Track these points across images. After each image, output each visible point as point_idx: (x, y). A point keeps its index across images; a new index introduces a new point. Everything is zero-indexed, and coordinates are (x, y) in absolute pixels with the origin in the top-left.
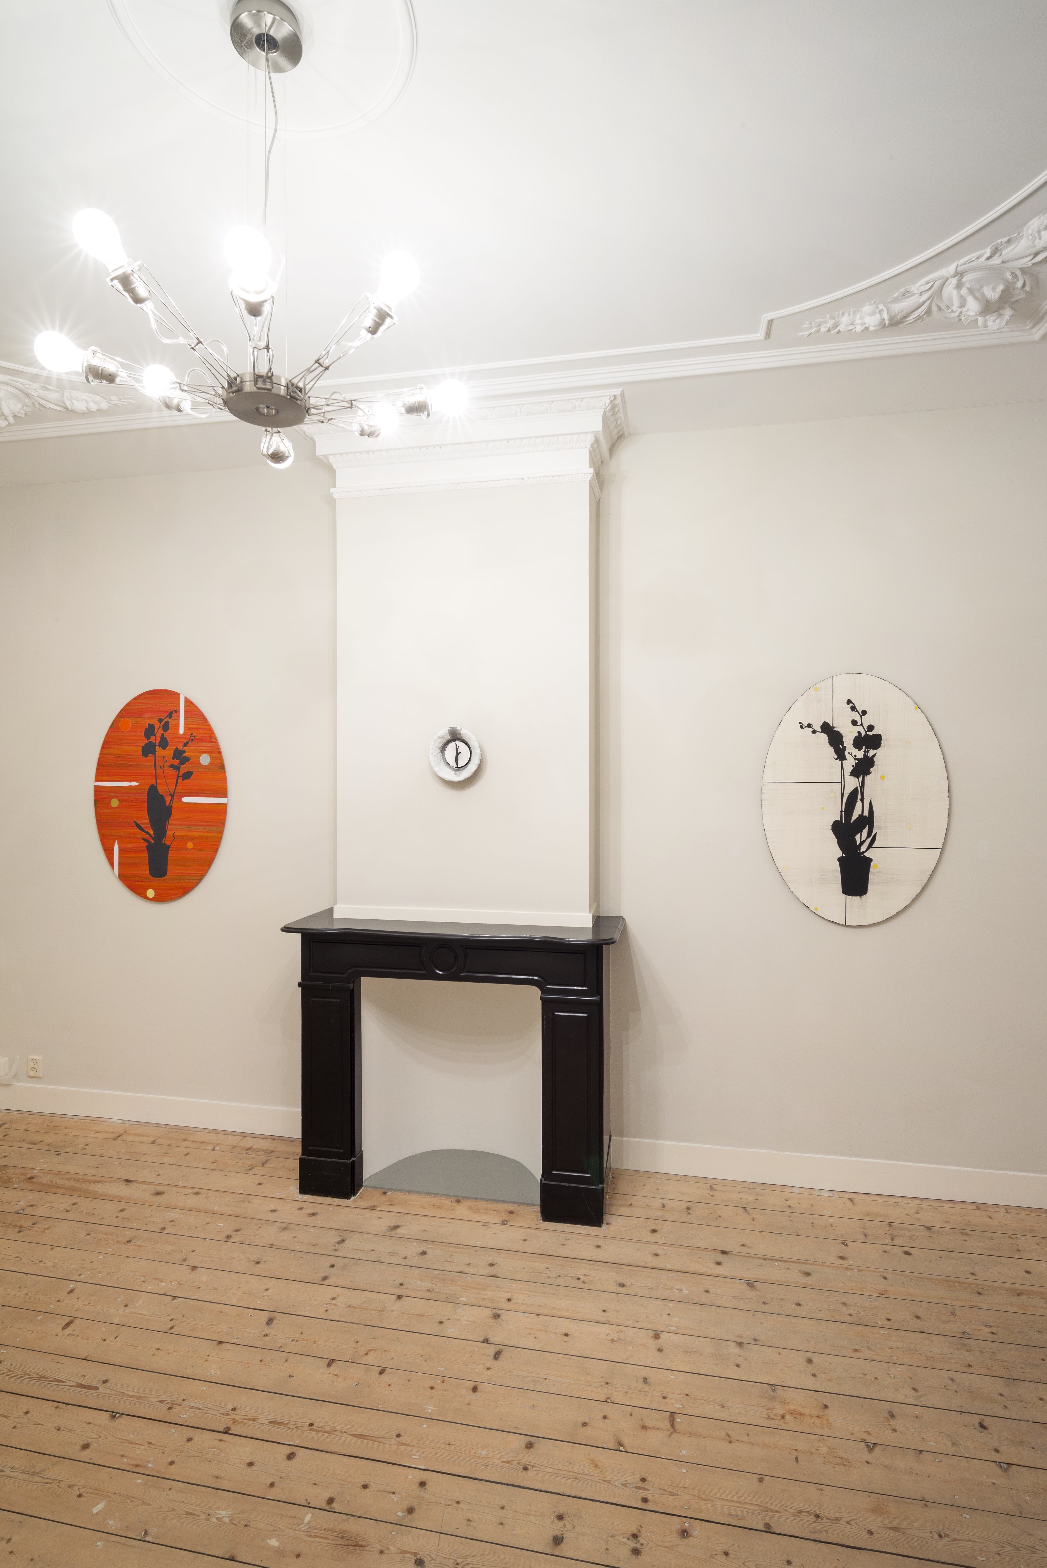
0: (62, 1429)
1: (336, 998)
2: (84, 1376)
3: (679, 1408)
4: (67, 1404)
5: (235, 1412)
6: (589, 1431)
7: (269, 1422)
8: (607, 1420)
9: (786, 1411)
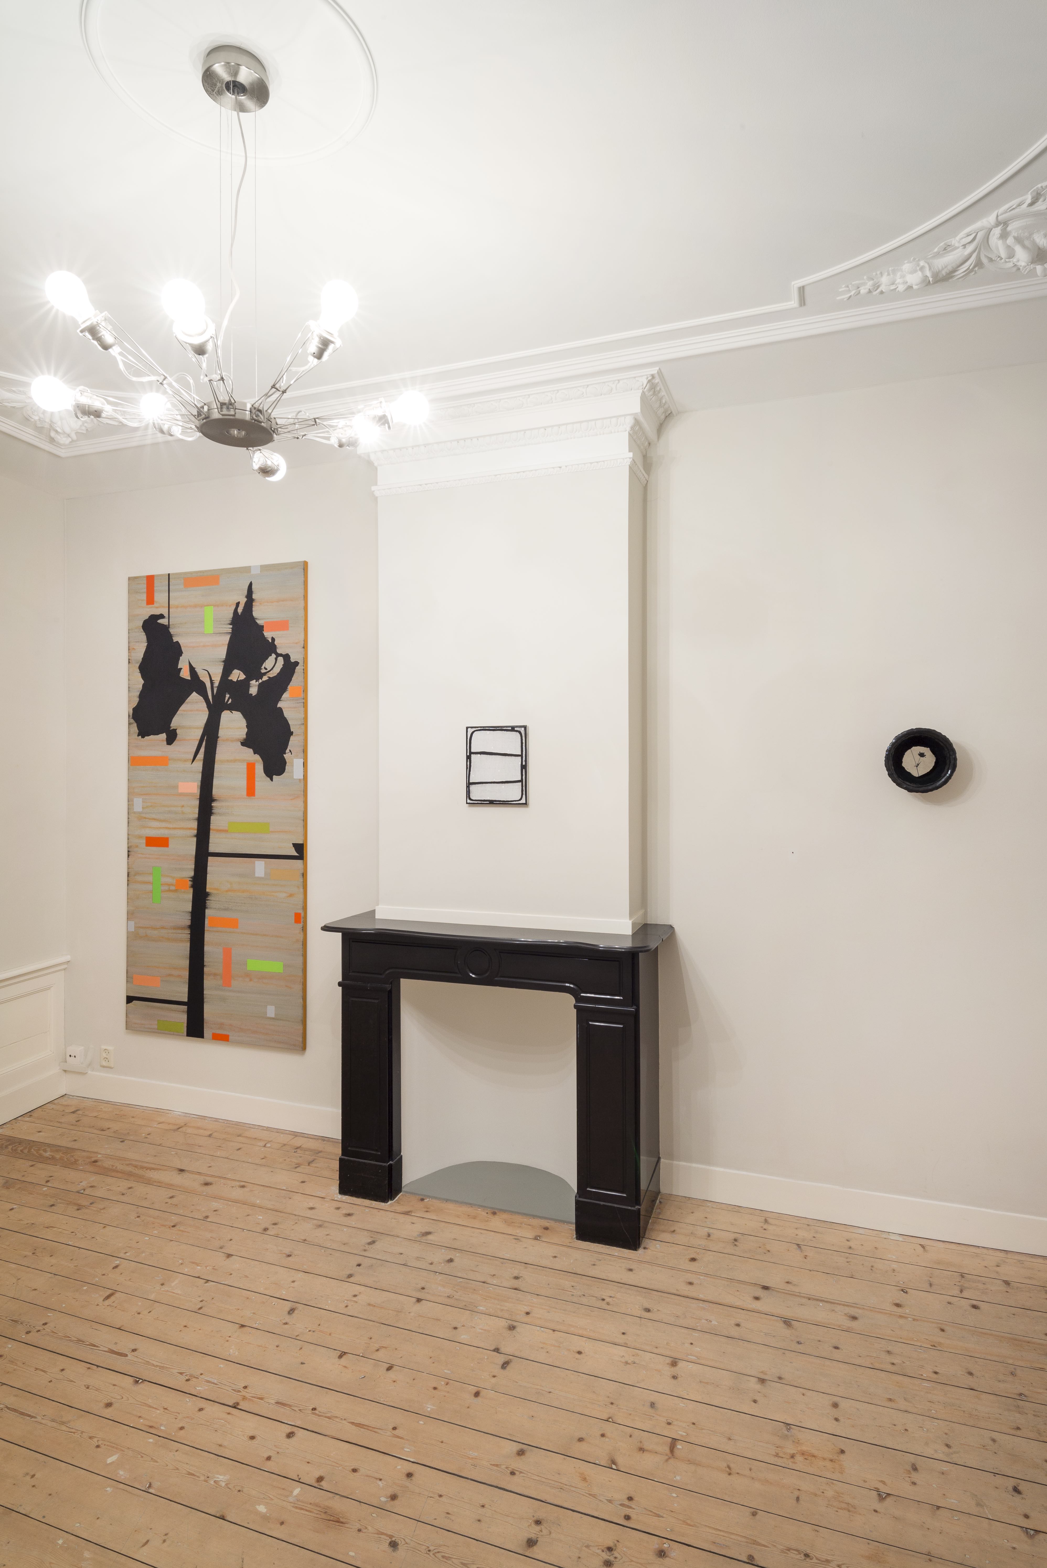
0: (90, 1387)
1: (374, 999)
2: (116, 1343)
3: (682, 1436)
4: (98, 1366)
5: (246, 1390)
6: (583, 1446)
7: (276, 1403)
8: (604, 1438)
9: (798, 1451)
